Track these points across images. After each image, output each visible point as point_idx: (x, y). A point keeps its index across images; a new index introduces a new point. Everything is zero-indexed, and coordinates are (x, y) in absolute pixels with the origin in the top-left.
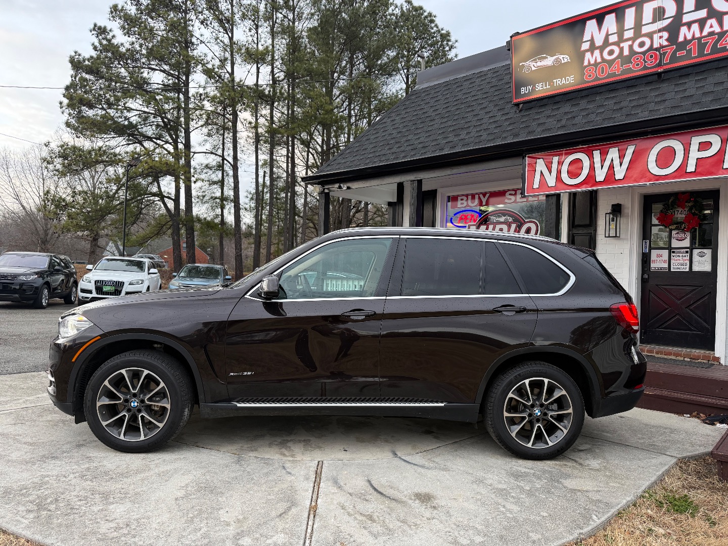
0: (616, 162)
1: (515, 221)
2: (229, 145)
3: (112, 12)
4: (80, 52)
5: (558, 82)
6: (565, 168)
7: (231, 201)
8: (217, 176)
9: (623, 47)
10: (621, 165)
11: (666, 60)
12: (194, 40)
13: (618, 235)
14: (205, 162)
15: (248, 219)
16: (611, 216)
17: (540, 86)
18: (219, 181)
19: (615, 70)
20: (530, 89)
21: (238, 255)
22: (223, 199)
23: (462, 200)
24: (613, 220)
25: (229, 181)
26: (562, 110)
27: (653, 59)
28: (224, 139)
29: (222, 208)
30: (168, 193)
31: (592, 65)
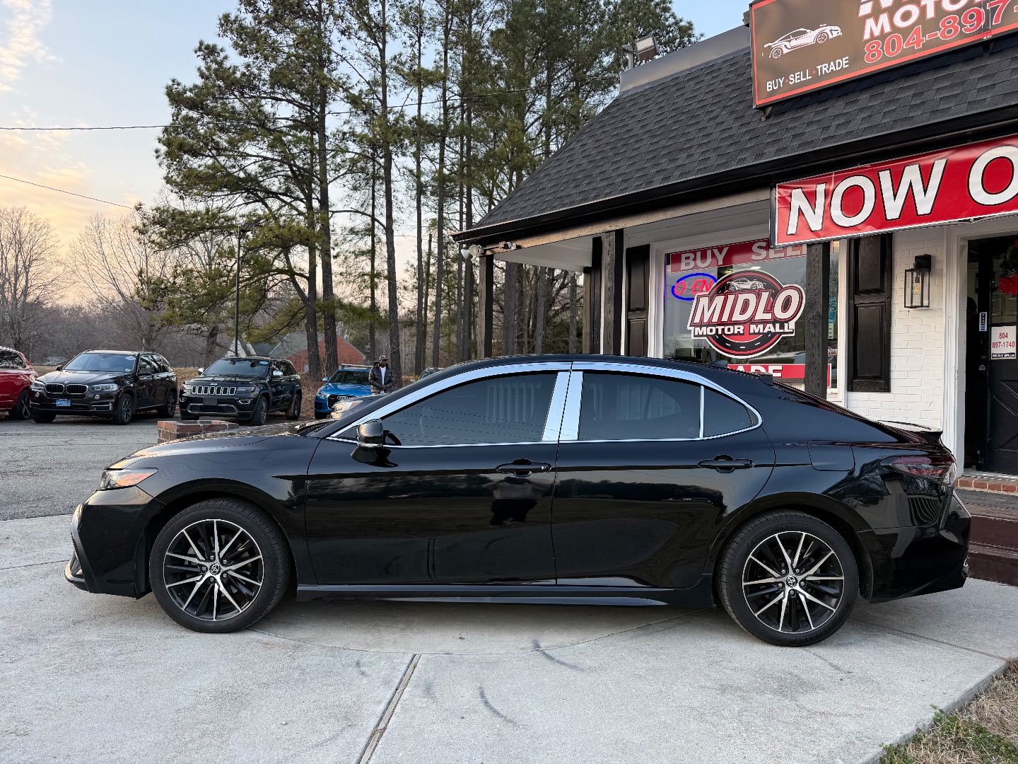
0: (918, 188)
1: (767, 288)
2: (381, 201)
3: (222, 25)
4: (179, 80)
5: (824, 69)
6: (837, 200)
7: (385, 278)
8: (366, 243)
9: (925, 6)
10: (925, 191)
11: (997, 20)
12: (333, 57)
13: (925, 303)
14: (349, 225)
15: (408, 302)
16: (915, 274)
17: (796, 77)
18: (369, 251)
19: (913, 43)
20: (781, 82)
21: (394, 352)
22: (374, 275)
23: (687, 258)
24: (917, 281)
25: (382, 250)
26: (831, 112)
27: (974, 21)
28: (373, 191)
29: (373, 287)
30: (300, 269)
31: (878, 38)
